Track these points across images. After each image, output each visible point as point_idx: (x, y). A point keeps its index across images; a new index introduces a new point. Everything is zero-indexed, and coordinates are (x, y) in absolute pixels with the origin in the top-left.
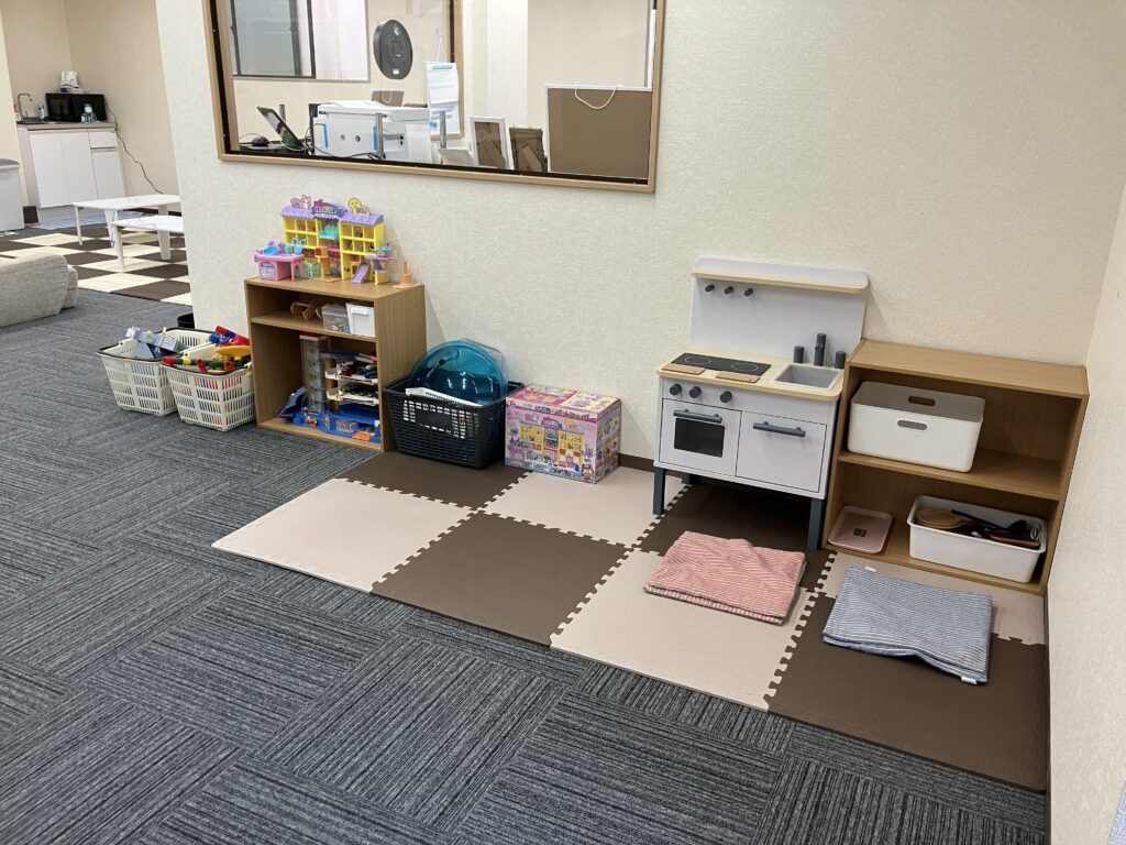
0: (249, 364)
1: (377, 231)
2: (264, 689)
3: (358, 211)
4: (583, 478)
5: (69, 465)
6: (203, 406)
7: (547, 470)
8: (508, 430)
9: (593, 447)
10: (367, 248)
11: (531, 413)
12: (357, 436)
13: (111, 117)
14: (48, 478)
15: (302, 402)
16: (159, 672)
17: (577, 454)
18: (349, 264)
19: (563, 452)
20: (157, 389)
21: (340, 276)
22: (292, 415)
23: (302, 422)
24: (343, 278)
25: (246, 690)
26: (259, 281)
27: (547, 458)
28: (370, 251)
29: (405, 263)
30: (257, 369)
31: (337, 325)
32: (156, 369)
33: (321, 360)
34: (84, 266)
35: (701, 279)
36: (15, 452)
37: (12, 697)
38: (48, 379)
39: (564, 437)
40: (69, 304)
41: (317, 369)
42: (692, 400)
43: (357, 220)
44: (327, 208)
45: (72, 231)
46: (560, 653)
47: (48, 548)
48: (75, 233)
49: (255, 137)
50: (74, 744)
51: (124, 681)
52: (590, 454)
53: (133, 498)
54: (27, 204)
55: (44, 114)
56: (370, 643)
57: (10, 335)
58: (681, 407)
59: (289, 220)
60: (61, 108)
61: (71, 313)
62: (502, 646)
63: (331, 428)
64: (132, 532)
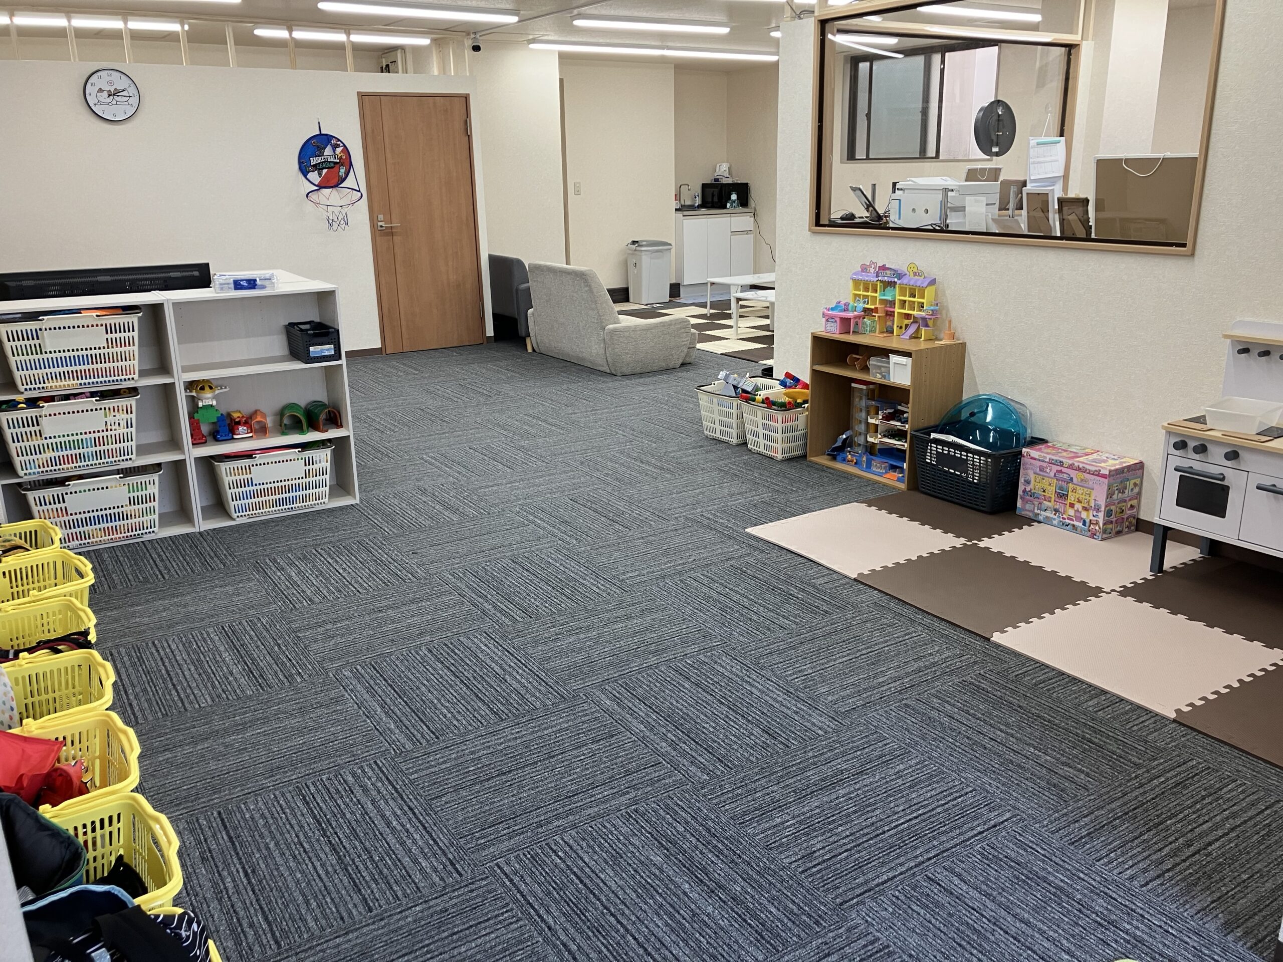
0: (806, 405)
1: (929, 292)
2: (755, 617)
3: (915, 274)
4: (1089, 534)
5: (662, 468)
6: (765, 437)
7: (1055, 522)
8: (1022, 480)
9: (1102, 503)
10: (918, 307)
11: (1045, 465)
12: (887, 476)
13: (752, 203)
14: (646, 474)
15: (847, 443)
16: (688, 593)
17: (1085, 509)
18: (902, 322)
19: (1072, 505)
20: (734, 422)
21: (892, 332)
22: (836, 453)
23: (844, 460)
24: (895, 334)
25: (742, 615)
26: (823, 334)
27: (1056, 511)
28: (920, 311)
29: (950, 322)
30: (812, 410)
31: (881, 374)
32: (735, 404)
33: (867, 407)
34: (707, 332)
35: (1235, 340)
36: (629, 456)
37: (598, 587)
38: (660, 412)
39: (1074, 491)
40: (688, 360)
41: (863, 414)
42: (1197, 457)
43: (912, 283)
44: (888, 272)
45: (703, 305)
46: (997, 646)
47: (637, 514)
48: (705, 307)
49: (844, 212)
50: (629, 617)
51: (666, 593)
52: (1098, 510)
53: (699, 494)
54: (674, 281)
55: (698, 202)
56: (842, 608)
57: (641, 380)
58: (1185, 464)
59: (857, 283)
60: (713, 196)
61: (688, 367)
62: (950, 631)
63: (867, 467)
64: (693, 514)
